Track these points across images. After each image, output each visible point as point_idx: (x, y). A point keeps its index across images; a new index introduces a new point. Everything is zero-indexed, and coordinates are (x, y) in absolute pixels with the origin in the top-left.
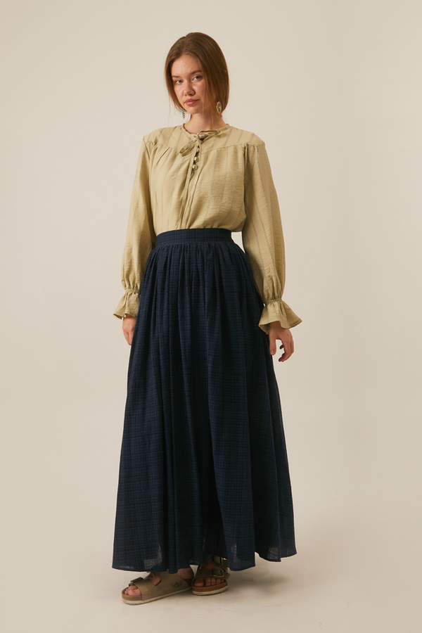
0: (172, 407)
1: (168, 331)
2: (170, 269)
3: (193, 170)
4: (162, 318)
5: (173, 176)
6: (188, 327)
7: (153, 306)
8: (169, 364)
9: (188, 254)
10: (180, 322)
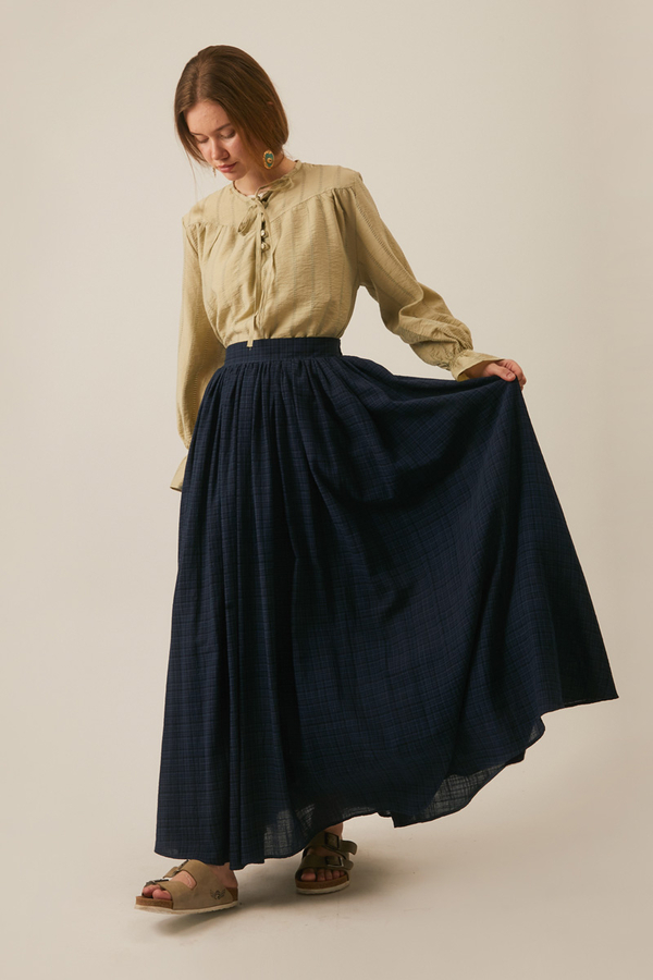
0: (240, 613)
1: (236, 495)
2: (239, 401)
3: (263, 251)
4: (226, 476)
5: (235, 267)
6: (268, 488)
7: (214, 456)
8: (236, 546)
9: (267, 378)
10: (253, 480)
